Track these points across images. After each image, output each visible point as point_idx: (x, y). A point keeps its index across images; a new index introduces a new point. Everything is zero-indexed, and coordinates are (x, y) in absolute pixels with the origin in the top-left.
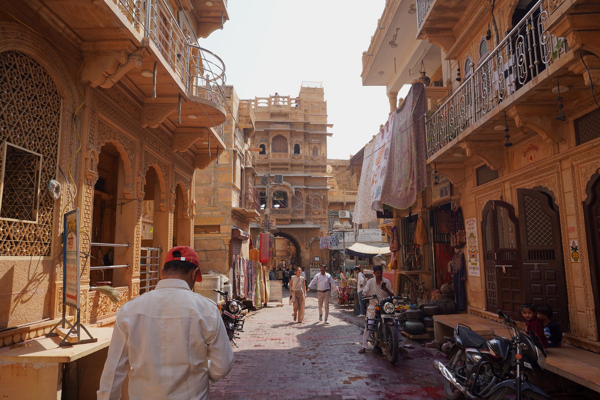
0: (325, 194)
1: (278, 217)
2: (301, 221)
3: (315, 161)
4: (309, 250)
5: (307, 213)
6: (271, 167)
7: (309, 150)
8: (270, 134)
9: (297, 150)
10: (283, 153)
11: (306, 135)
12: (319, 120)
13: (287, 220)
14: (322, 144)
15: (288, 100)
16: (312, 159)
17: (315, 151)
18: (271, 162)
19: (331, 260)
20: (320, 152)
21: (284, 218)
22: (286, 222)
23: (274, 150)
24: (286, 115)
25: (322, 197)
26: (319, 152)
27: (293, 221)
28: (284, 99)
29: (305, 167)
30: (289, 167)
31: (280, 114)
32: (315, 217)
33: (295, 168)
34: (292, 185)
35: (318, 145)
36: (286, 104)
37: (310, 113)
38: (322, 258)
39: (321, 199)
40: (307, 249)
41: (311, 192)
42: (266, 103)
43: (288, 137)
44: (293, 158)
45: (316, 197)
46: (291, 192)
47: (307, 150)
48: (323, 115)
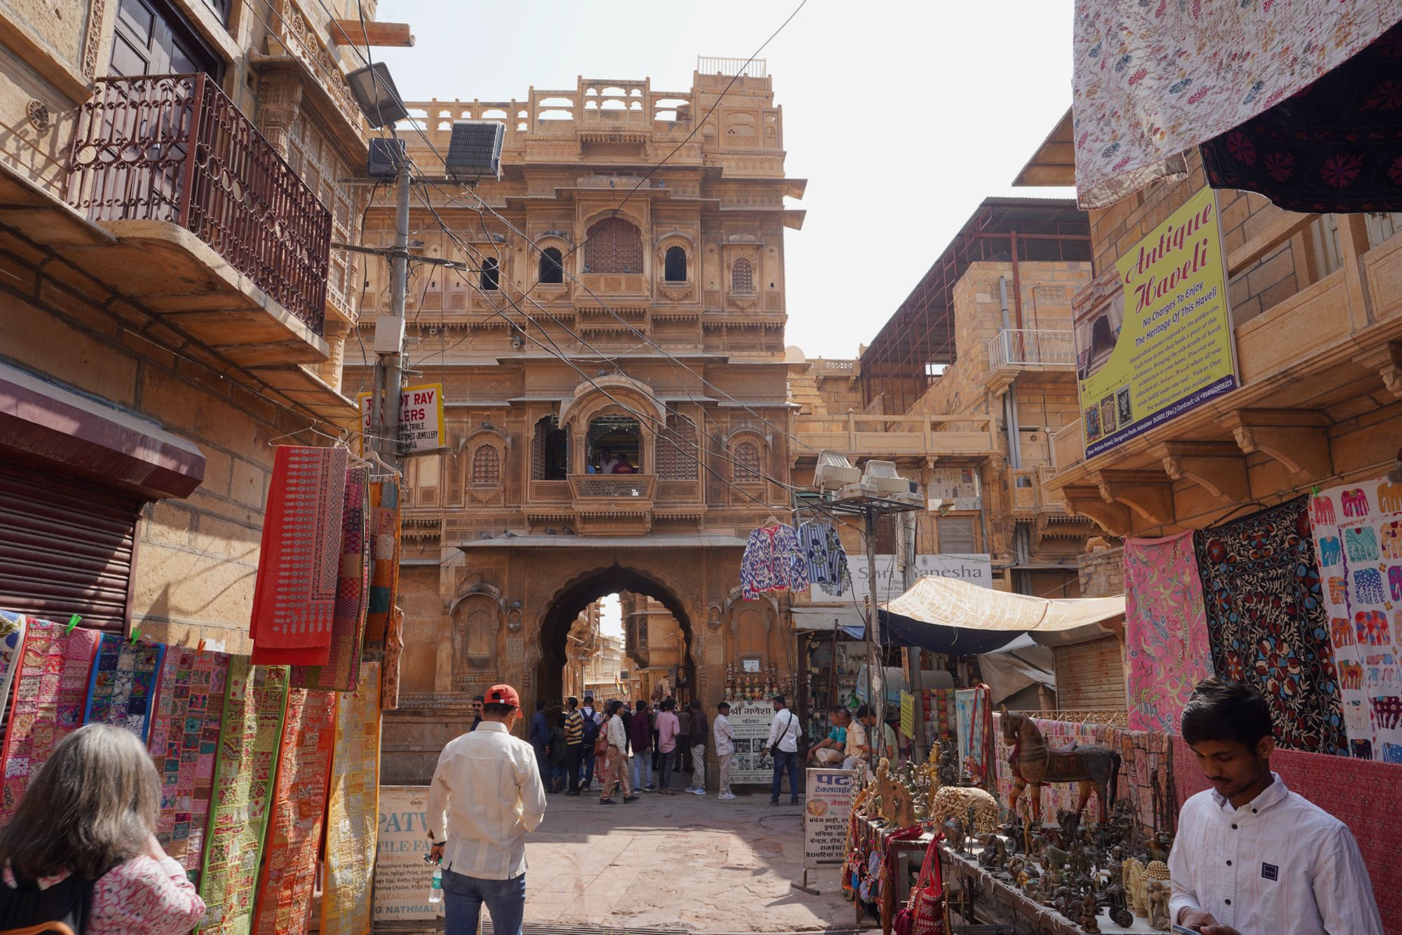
0: (779, 428)
1: (604, 508)
2: (691, 523)
3: (742, 309)
4: (720, 632)
5: (715, 494)
6: (581, 326)
7: (722, 270)
8: (580, 208)
9: (676, 267)
10: (623, 277)
11: (710, 217)
12: (754, 168)
13: (639, 519)
14: (766, 250)
15: (644, 93)
16: (732, 303)
17: (742, 274)
18: (578, 305)
19: (803, 672)
20: (761, 278)
21: (628, 509)
22: (636, 528)
23: (590, 267)
24: (637, 145)
25: (769, 438)
26: (755, 278)
27: (661, 524)
28: (628, 92)
29: (707, 330)
30: (647, 327)
31: (615, 143)
32: (743, 510)
33: (670, 332)
34: (658, 391)
35: (751, 252)
36: (636, 106)
37: (723, 146)
38: (769, 663)
39: (766, 446)
40: (713, 627)
41: (727, 421)
42: (568, 109)
43: (643, 222)
44: (663, 295)
45: (745, 439)
46: (654, 418)
47: (712, 270)
48: (771, 153)
